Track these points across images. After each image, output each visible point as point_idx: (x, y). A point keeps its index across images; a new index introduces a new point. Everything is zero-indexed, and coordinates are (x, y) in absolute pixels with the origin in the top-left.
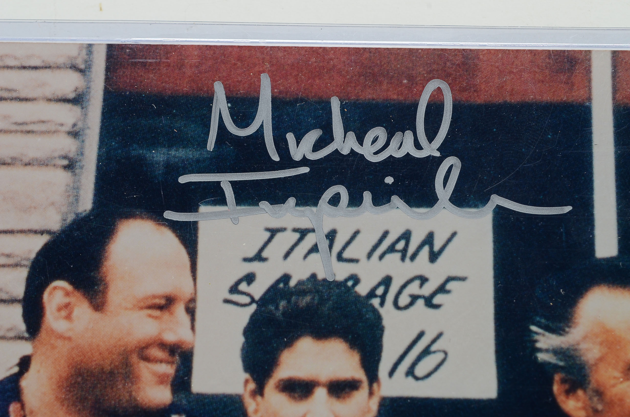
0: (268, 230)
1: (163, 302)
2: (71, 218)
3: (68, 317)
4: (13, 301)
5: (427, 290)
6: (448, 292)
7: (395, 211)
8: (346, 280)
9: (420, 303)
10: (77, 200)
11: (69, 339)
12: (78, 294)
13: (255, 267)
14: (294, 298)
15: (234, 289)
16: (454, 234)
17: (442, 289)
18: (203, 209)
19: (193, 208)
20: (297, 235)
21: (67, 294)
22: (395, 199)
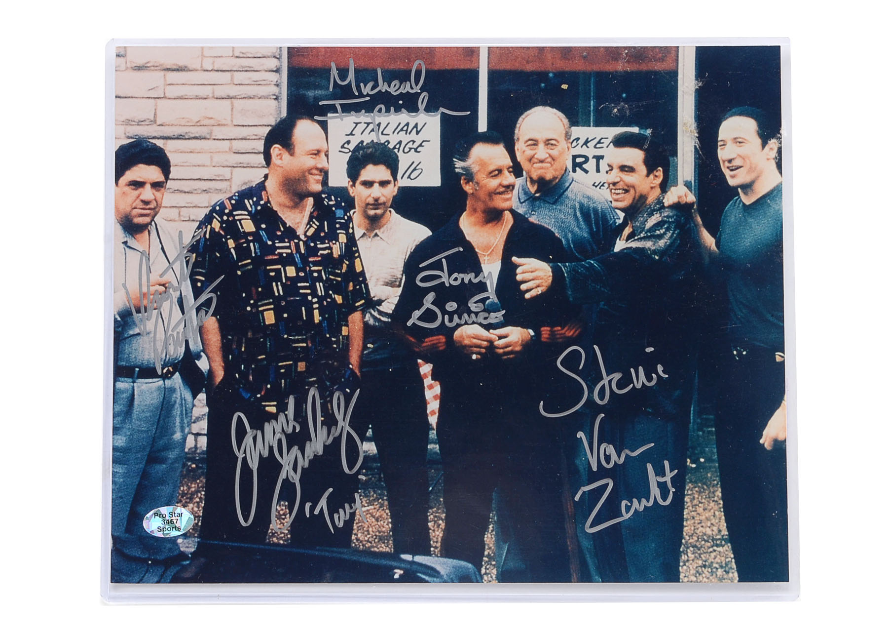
0: (354, 123)
1: (316, 152)
2: (279, 120)
3: (281, 159)
4: (259, 153)
5: (415, 146)
6: (423, 146)
7: (403, 114)
8: (385, 142)
9: (413, 150)
10: (280, 113)
11: (282, 167)
12: (284, 150)
13: (350, 138)
14: (365, 150)
15: (343, 147)
16: (425, 124)
17: (421, 145)
18: (329, 115)
19: (325, 115)
20: (366, 125)
21: (280, 150)
22: (403, 109)
